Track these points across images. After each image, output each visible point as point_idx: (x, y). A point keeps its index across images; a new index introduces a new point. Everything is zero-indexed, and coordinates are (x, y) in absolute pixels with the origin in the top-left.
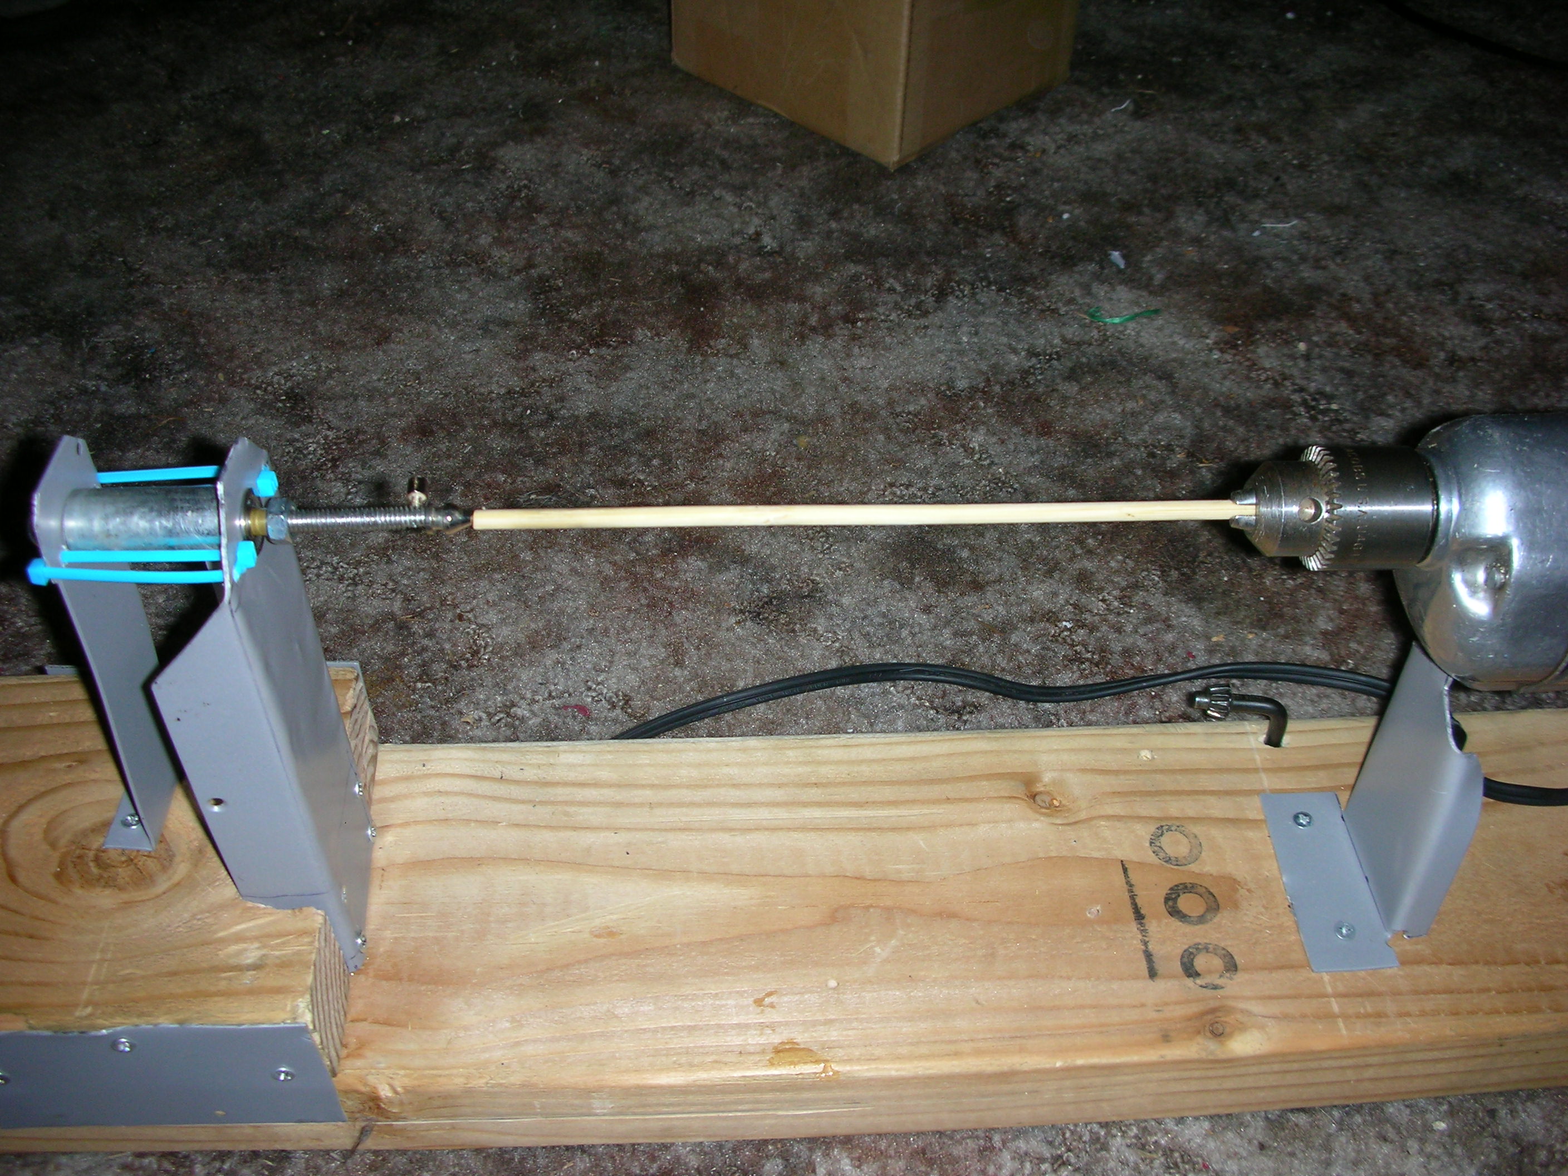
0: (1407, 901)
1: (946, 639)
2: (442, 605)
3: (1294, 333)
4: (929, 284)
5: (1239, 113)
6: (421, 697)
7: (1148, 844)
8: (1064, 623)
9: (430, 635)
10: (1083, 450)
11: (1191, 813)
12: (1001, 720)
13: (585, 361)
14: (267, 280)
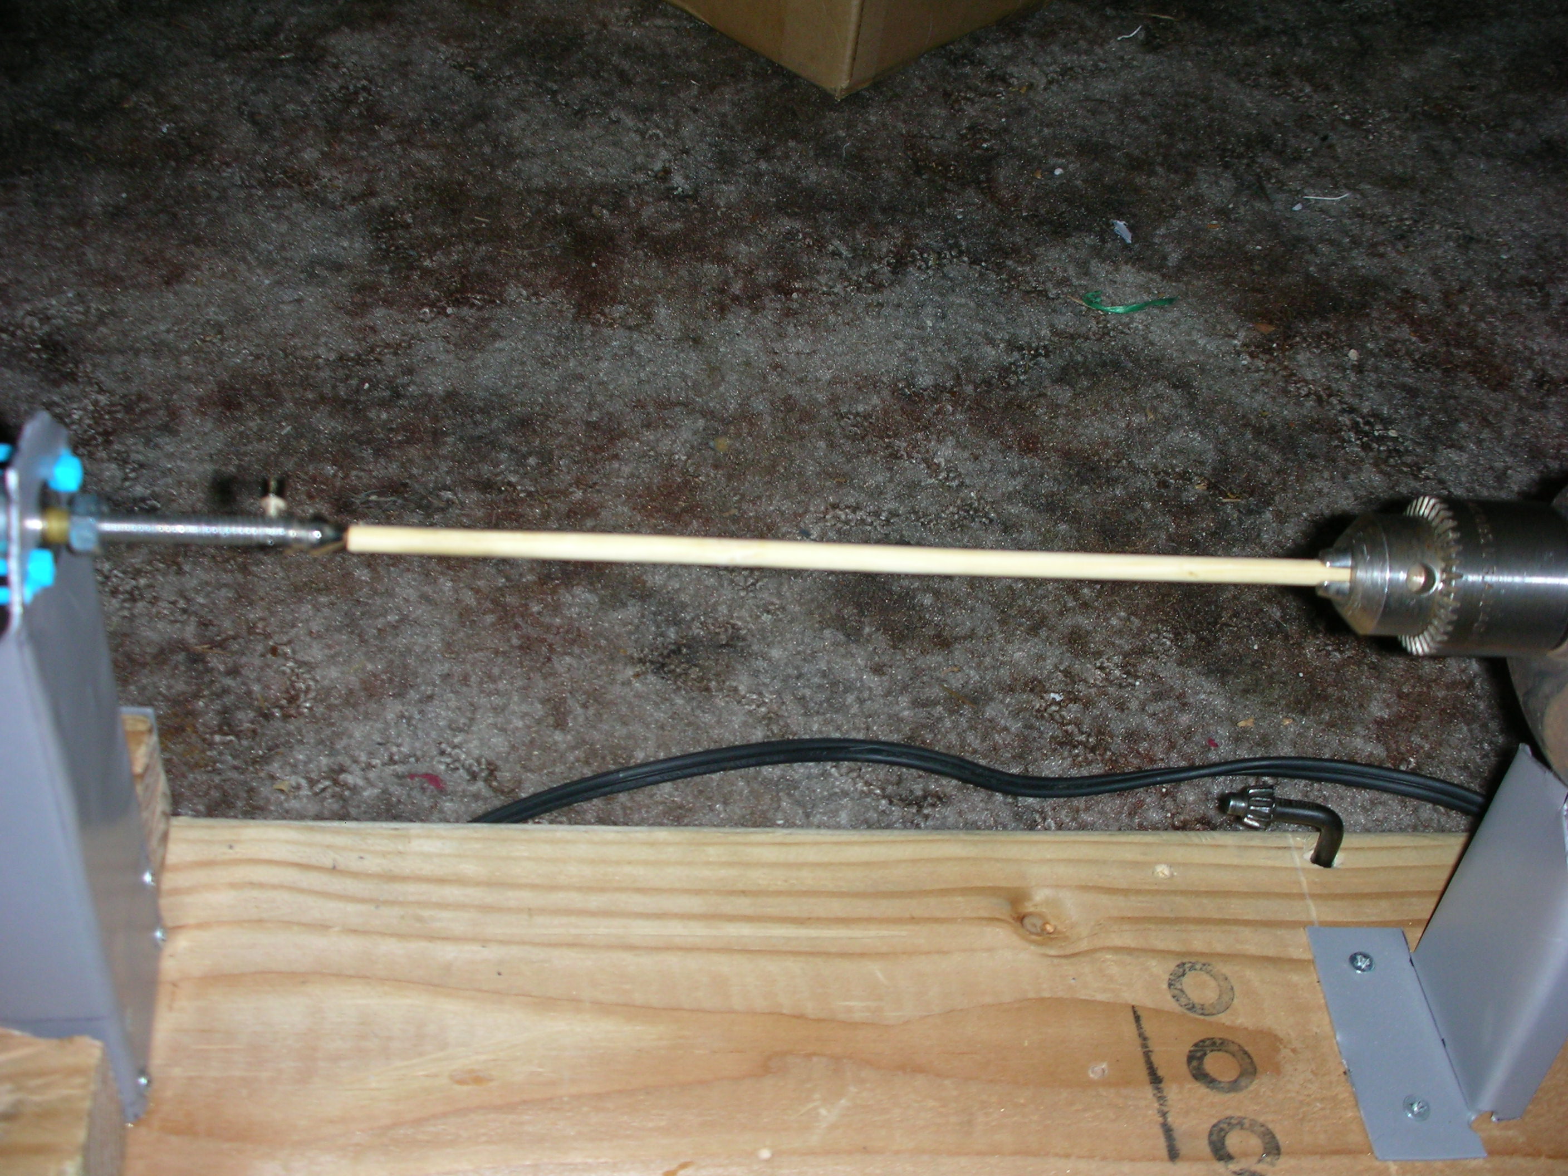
0: (1498, 1075)
1: (904, 709)
2: (250, 633)
3: (1343, 338)
4: (884, 250)
5: (1278, 50)
6: (221, 753)
7: (1165, 986)
8: (1052, 695)
9: (234, 672)
10: (1078, 474)
11: (1220, 948)
12: (971, 817)
13: (440, 323)
14: (15, 187)
